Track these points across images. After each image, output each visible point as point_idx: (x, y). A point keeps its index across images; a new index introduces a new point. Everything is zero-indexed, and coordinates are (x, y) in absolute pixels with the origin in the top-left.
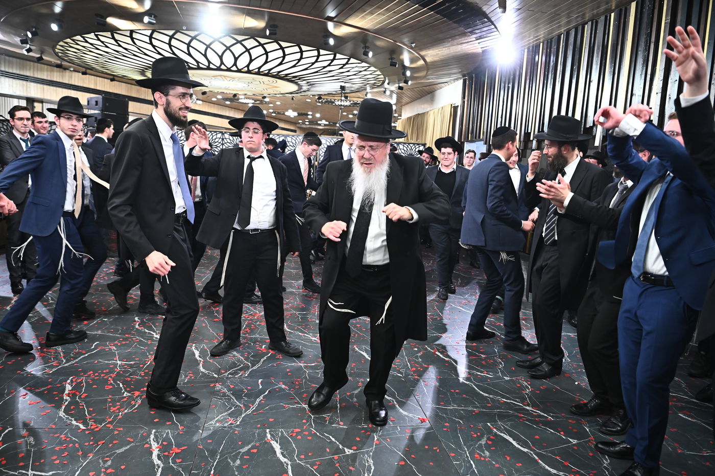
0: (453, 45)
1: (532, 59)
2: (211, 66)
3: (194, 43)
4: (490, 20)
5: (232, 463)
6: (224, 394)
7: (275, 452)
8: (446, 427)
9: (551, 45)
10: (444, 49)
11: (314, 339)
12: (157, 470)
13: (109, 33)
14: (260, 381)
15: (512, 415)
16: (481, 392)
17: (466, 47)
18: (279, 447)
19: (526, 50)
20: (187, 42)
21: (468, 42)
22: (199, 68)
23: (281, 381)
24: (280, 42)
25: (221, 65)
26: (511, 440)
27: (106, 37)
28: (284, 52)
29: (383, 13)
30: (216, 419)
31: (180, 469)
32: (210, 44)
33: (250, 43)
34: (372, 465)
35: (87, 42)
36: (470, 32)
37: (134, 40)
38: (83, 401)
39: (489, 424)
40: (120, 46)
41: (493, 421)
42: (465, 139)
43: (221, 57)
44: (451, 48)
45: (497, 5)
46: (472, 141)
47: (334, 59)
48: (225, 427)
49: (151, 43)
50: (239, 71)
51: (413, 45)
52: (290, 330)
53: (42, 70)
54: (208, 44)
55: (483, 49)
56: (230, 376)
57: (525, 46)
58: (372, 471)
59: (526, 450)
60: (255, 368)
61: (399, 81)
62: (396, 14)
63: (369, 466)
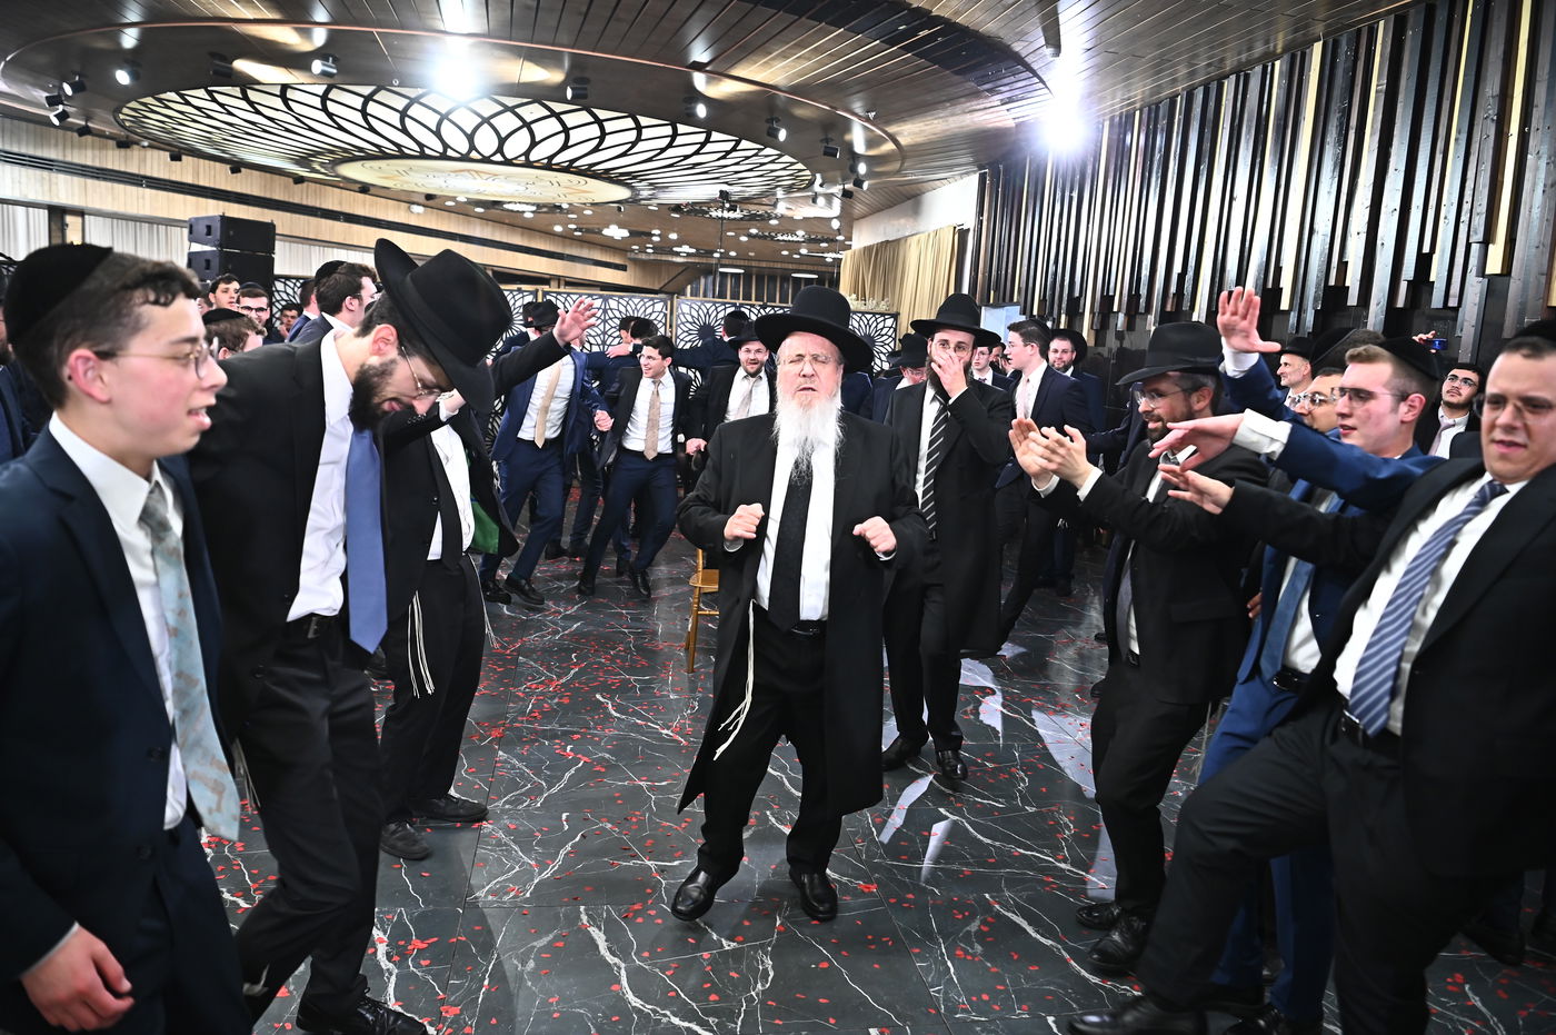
0: (953, 115)
1: (1119, 142)
2: (450, 153)
3: (415, 111)
4: (1028, 68)
5: (520, 965)
6: (499, 843)
7: (597, 947)
8: (907, 901)
9: (1157, 115)
10: (936, 122)
11: (665, 731)
12: (389, 979)
13: (238, 89)
14: (564, 816)
15: (1031, 880)
16: (979, 837)
17: (982, 118)
18: (604, 938)
19: (1107, 124)
20: (400, 109)
21: (985, 108)
22: (423, 156)
23: (604, 817)
24: (594, 110)
25: (469, 152)
26: (1024, 924)
27: (229, 95)
28: (602, 128)
29: (807, 55)
30: (487, 888)
31: (429, 978)
32: (449, 113)
33: (532, 112)
34: (770, 968)
35: (188, 103)
36: (987, 90)
37: (290, 102)
38: (239, 856)
39: (987, 896)
40: (258, 112)
41: (996, 890)
42: (981, 300)
43: (470, 138)
44: (951, 119)
45: (1042, 41)
46: (996, 305)
47: (707, 141)
48: (505, 903)
49: (325, 109)
50: (508, 162)
51: (872, 115)
52: (618, 715)
53: (82, 147)
54: (443, 112)
55: (1017, 121)
56: (507, 807)
57: (1104, 115)
58: (770, 979)
59: (1049, 942)
60: (553, 791)
61: (844, 180)
62: (834, 58)
63: (766, 971)
